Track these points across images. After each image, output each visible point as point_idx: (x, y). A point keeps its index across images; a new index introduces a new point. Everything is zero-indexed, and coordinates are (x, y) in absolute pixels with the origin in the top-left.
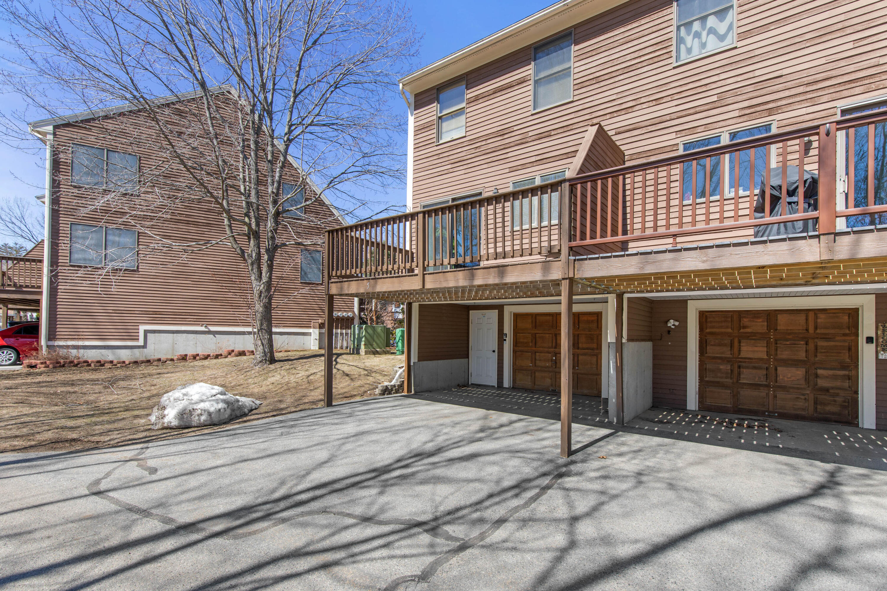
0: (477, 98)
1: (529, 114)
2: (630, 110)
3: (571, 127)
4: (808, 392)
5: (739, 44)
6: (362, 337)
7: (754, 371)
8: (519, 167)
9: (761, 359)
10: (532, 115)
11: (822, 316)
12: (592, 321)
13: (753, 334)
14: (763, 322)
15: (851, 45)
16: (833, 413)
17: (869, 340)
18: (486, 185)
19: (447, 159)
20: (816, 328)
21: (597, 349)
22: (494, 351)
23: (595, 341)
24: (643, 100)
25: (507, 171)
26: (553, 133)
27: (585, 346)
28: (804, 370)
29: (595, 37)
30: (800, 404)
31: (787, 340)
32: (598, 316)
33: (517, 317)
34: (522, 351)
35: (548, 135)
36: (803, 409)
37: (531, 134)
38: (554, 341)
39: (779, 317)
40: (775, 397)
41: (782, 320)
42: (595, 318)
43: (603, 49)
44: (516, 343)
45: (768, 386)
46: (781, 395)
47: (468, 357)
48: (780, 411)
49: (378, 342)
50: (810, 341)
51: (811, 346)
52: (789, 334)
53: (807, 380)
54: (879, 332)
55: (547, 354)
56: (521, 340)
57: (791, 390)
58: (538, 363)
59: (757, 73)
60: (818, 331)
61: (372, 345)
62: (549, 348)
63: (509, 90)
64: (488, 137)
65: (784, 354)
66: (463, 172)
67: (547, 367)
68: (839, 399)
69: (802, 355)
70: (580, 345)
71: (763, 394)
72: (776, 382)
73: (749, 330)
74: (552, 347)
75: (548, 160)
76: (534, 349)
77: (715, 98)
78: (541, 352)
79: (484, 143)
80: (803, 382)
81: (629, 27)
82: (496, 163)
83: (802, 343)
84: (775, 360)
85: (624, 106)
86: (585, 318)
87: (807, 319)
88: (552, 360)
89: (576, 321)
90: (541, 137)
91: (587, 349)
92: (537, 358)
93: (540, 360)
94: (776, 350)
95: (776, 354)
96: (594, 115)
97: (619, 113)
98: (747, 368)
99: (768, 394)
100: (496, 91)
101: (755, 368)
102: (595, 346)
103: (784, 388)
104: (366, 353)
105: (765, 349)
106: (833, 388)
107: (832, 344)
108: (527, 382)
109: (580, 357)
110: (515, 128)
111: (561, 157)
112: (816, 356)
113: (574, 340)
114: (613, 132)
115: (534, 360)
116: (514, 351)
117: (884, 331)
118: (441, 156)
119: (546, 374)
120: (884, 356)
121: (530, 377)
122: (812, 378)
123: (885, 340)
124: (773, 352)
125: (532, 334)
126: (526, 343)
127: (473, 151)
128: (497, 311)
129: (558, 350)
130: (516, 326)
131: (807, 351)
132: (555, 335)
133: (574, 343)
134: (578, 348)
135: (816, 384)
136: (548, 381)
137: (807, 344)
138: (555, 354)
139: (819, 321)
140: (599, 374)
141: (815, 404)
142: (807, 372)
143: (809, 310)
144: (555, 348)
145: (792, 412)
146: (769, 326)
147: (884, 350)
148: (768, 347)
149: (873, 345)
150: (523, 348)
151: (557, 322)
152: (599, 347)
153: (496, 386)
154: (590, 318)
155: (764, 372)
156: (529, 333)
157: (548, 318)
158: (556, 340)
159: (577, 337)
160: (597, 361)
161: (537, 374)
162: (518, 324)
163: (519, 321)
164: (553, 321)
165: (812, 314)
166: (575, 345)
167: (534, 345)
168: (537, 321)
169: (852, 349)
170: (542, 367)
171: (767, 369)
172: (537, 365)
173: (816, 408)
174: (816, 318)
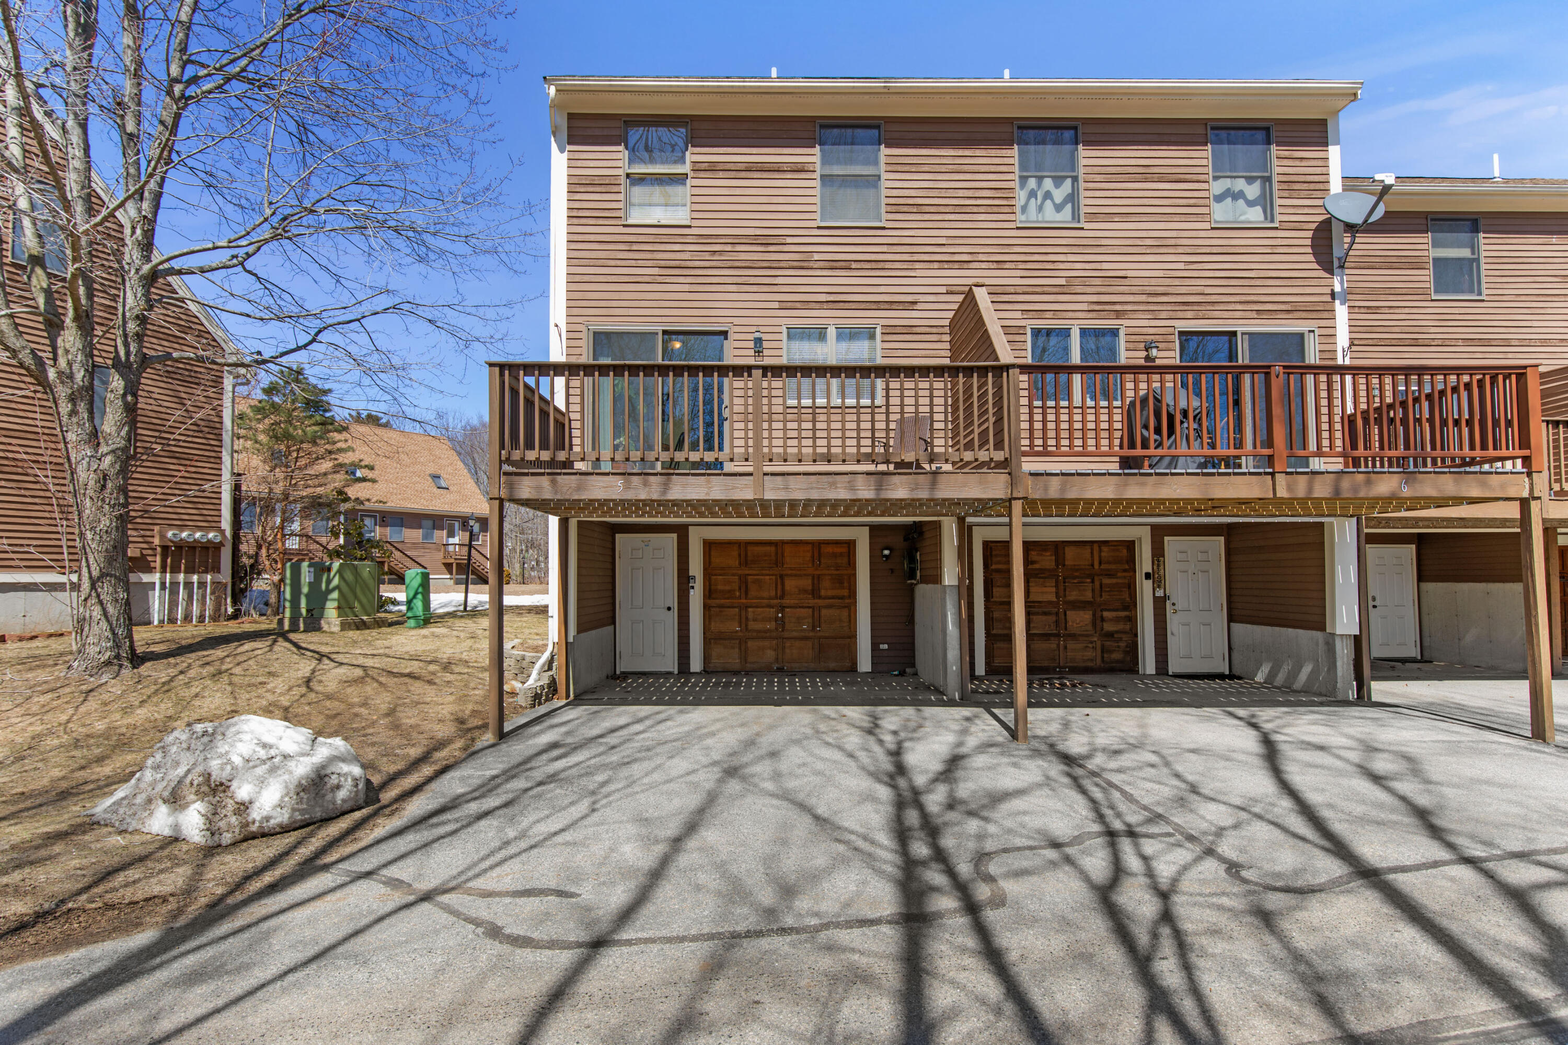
0: (712, 168)
1: (814, 224)
2: (966, 266)
3: (881, 265)
4: (1095, 639)
5: (1086, 226)
6: (329, 591)
7: (1044, 618)
8: (798, 305)
9: (1050, 602)
10: (819, 228)
11: (1105, 549)
12: (841, 554)
13: (1042, 571)
14: (1051, 555)
15: (1181, 266)
16: (1118, 661)
17: (1148, 576)
18: (737, 321)
19: (649, 256)
20: (1100, 563)
21: (850, 597)
22: (669, 609)
23: (846, 584)
24: (981, 257)
25: (776, 305)
26: (854, 265)
27: (830, 593)
28: (1091, 613)
29: (915, 146)
30: (1089, 654)
31: (1075, 578)
32: (849, 548)
33: (709, 546)
34: (721, 606)
35: (846, 266)
36: (1092, 660)
37: (816, 257)
38: (779, 587)
39: (1067, 550)
40: (1066, 648)
41: (1070, 554)
42: (844, 550)
43: (926, 168)
44: (709, 593)
45: (1058, 635)
46: (1071, 645)
47: (614, 623)
48: (1069, 664)
49: (364, 600)
50: (1096, 578)
51: (1097, 583)
52: (1077, 570)
53: (1094, 624)
54: (1155, 567)
55: (768, 610)
56: (720, 587)
57: (1080, 638)
58: (753, 625)
60: (1103, 567)
61: (351, 608)
62: (771, 598)
63: (776, 175)
64: (736, 240)
65: (1073, 595)
66: (687, 288)
67: (769, 631)
68: (1123, 644)
69: (1088, 596)
70: (823, 593)
71: (1054, 646)
72: (1066, 629)
73: (1037, 566)
74: (776, 598)
75: (847, 306)
76: (744, 601)
77: (1062, 282)
78: (757, 607)
79: (729, 248)
80: (1090, 627)
82: (755, 288)
83: (1089, 580)
84: (1065, 602)
85: (957, 257)
86: (829, 549)
87: (1092, 553)
88: (777, 619)
89: (816, 555)
90: (833, 265)
91: (833, 597)
92: (750, 616)
93: (755, 620)
94: (1065, 590)
95: (1065, 596)
96: (916, 257)
97: (951, 265)
98: (1037, 614)
99: (1058, 645)
101: (1045, 614)
102: (845, 592)
103: (1073, 636)
104: (344, 626)
105: (1054, 590)
106: (1117, 632)
107: (1114, 581)
108: (733, 658)
109: (824, 612)
110: (789, 240)
111: (863, 306)
112: (1101, 596)
113: (813, 584)
114: (943, 290)
115: (743, 620)
116: (706, 607)
117: (1158, 566)
118: (635, 247)
119: (766, 643)
120: (1160, 593)
121: (737, 650)
122: (1098, 622)
123: (1160, 576)
124: (1061, 593)
125: (740, 576)
126: (729, 591)
127: (707, 256)
128: (675, 536)
129: (786, 602)
130: (710, 562)
131: (1093, 590)
132: (782, 577)
133: (813, 590)
134: (820, 597)
135: (1102, 629)
136: (770, 655)
137: (1093, 582)
138: (782, 608)
139: (1103, 554)
140: (853, 636)
141: (1103, 652)
142: (1094, 615)
143: (1092, 543)
144: (782, 597)
145: (1082, 665)
146: (1057, 561)
147: (1159, 587)
148: (1057, 586)
149: (1150, 582)
150: (723, 601)
151: (783, 556)
152: (853, 594)
153: (676, 672)
154: (838, 550)
155: (1054, 618)
156: (733, 575)
157: (768, 548)
158: (783, 584)
159: (817, 579)
160: (850, 616)
161: (750, 644)
162: (713, 560)
163: (713, 553)
164: (777, 554)
165: (1096, 547)
166: (815, 592)
167: (743, 595)
168: (749, 554)
169: (1131, 587)
170: (759, 631)
171: (1057, 614)
172: (750, 627)
173: (1103, 657)
174: (1100, 551)
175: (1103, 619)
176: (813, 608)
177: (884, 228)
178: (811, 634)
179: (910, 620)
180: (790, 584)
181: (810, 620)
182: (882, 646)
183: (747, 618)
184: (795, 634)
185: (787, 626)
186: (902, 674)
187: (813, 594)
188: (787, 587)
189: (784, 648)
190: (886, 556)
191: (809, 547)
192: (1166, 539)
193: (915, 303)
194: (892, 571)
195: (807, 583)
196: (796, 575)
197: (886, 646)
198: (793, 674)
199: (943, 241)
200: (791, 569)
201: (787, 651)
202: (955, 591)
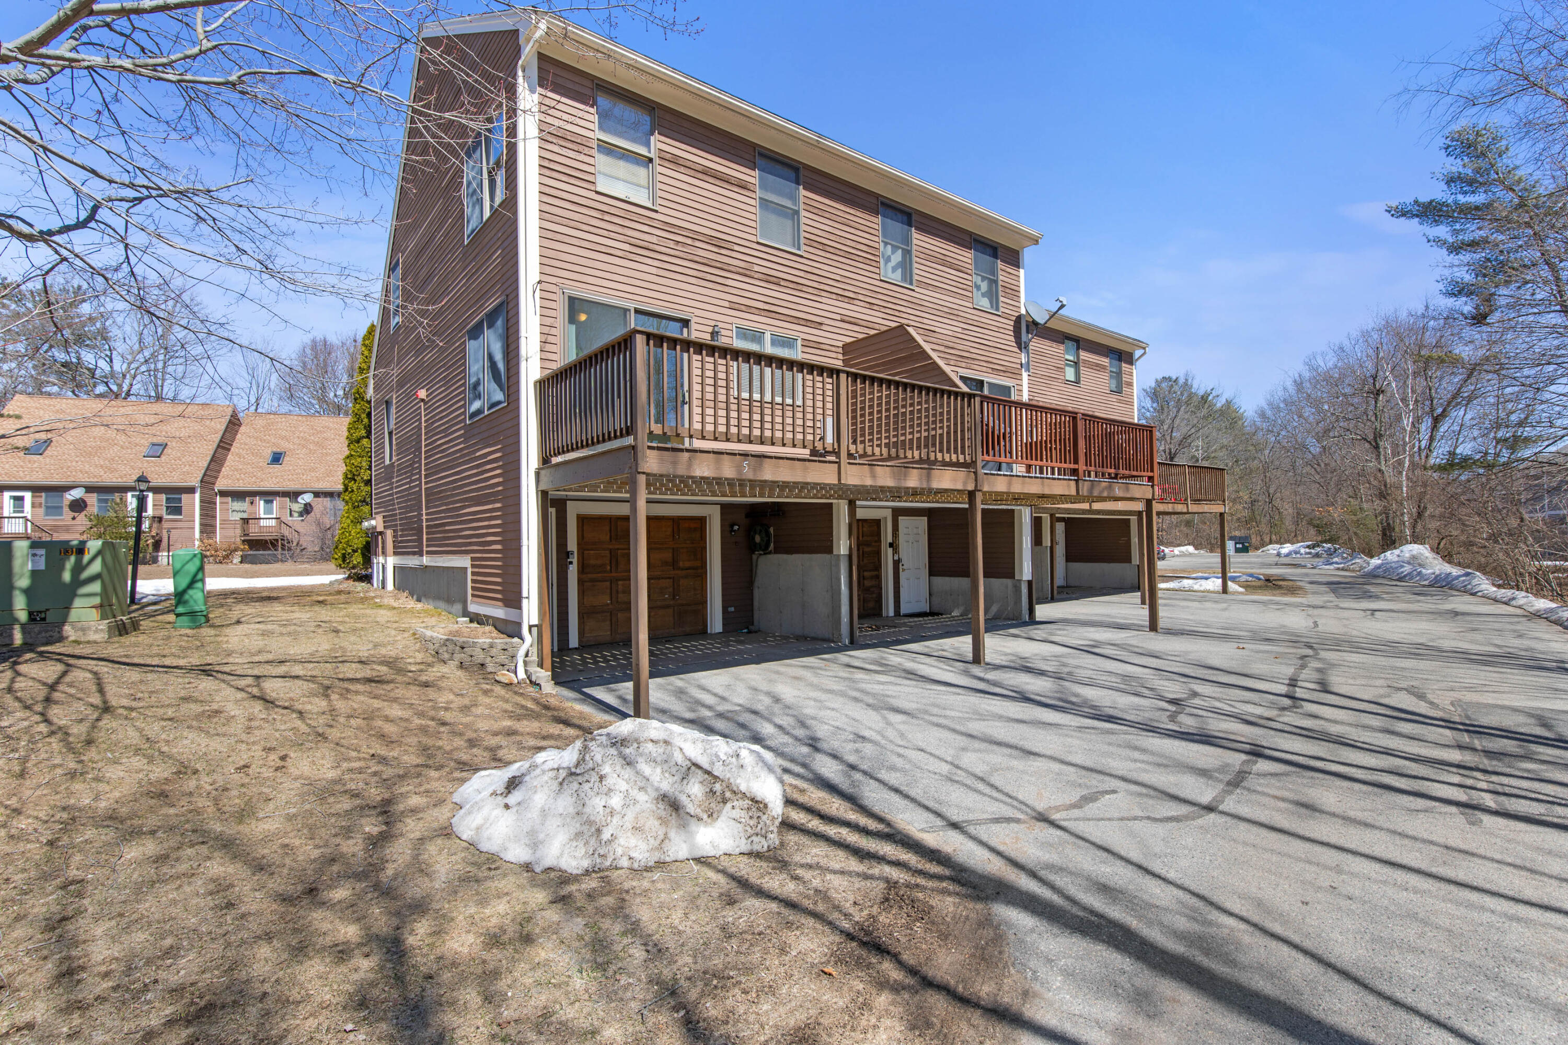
0: (675, 161)
1: (753, 238)
2: (851, 301)
3: (800, 287)
5: (917, 289)
8: (743, 308)
10: (758, 243)
11: (865, 525)
12: (695, 530)
15: (960, 330)
16: (872, 609)
17: (889, 545)
19: (620, 230)
20: (862, 536)
21: (702, 568)
23: (698, 557)
24: (861, 297)
25: (727, 304)
26: (782, 283)
27: (688, 564)
32: (701, 524)
33: (583, 520)
34: (593, 580)
35: (775, 281)
37: (756, 268)
42: (696, 525)
43: (827, 215)
44: (585, 568)
51: (861, 552)
56: (592, 562)
58: (621, 597)
59: (925, 321)
61: (110, 606)
63: (725, 185)
64: (696, 236)
66: (654, 271)
68: (874, 596)
70: (681, 564)
75: (777, 316)
76: (614, 574)
79: (689, 241)
81: (848, 210)
82: (711, 286)
85: (847, 294)
86: (686, 525)
87: (858, 529)
89: (675, 528)
90: (771, 280)
91: (688, 569)
92: (620, 587)
96: (822, 287)
100: (707, 172)
102: (698, 563)
106: (871, 586)
107: (869, 549)
108: (605, 632)
109: (682, 581)
110: (736, 248)
111: (788, 319)
113: (673, 556)
114: (838, 317)
115: (614, 592)
116: (581, 582)
117: (895, 538)
118: (607, 217)
120: (896, 558)
121: (608, 623)
122: (862, 580)
123: (896, 545)
125: (611, 551)
126: (601, 566)
127: (672, 244)
128: (553, 510)
130: (583, 537)
133: (673, 562)
134: (679, 569)
135: (864, 585)
137: (859, 550)
139: (864, 530)
140: (704, 601)
141: (864, 601)
147: (896, 553)
149: (891, 549)
150: (595, 575)
152: (705, 564)
153: (556, 649)
154: (692, 526)
156: (604, 549)
159: (676, 552)
160: (703, 583)
161: (620, 615)
162: (585, 535)
163: (585, 528)
165: (860, 524)
166: (674, 564)
167: (614, 569)
169: (878, 553)
172: (620, 600)
173: (864, 605)
174: (862, 527)
175: (864, 578)
176: (673, 578)
177: (801, 256)
178: (672, 601)
179: (750, 585)
180: (655, 557)
181: (672, 589)
182: (730, 608)
183: (617, 592)
184: (659, 602)
186: (749, 630)
187: (673, 566)
188: (654, 560)
190: (734, 531)
191: (670, 523)
192: (899, 518)
193: (821, 324)
194: (737, 543)
195: (670, 555)
196: (659, 549)
197: (733, 609)
199: (838, 278)
200: (656, 543)
202: (847, 559)
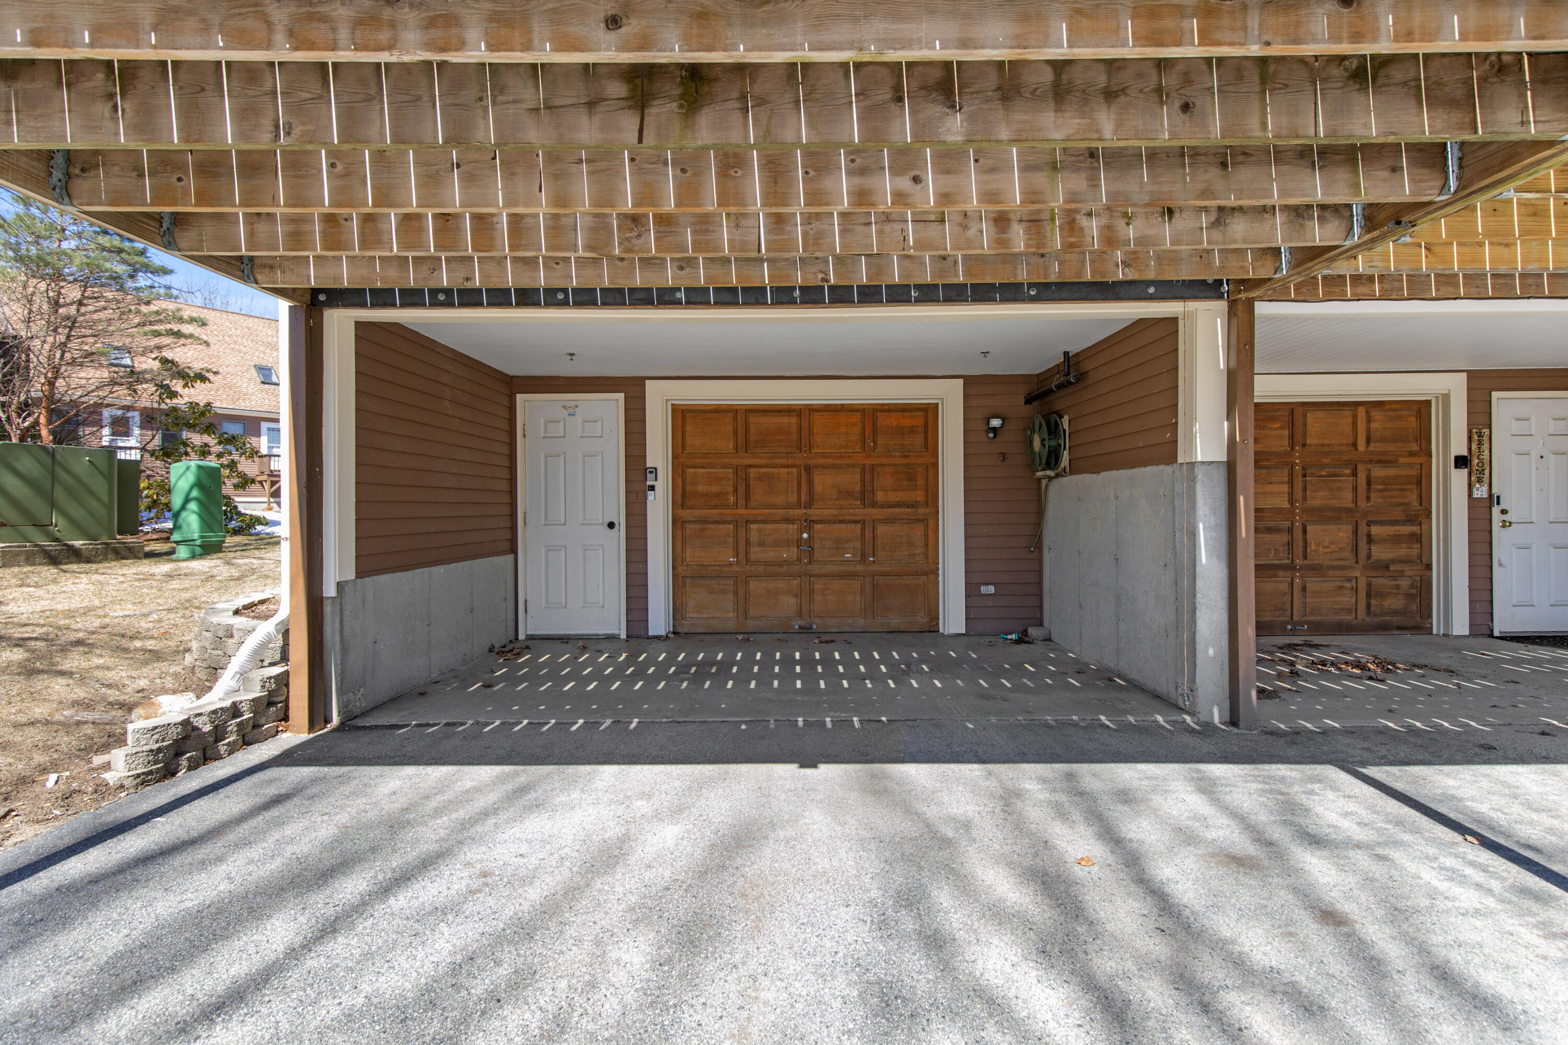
4: (1357, 574)
7: (1267, 537)
9: (1279, 511)
11: (1377, 414)
12: (912, 430)
13: (1265, 455)
14: (1282, 428)
16: (1395, 613)
17: (1461, 462)
20: (1368, 441)
21: (926, 504)
22: (611, 525)
23: (920, 482)
27: (893, 497)
28: (1349, 528)
30: (1346, 599)
31: (1322, 466)
32: (926, 418)
33: (682, 416)
34: (706, 521)
36: (1349, 611)
38: (804, 487)
39: (1310, 417)
40: (1304, 589)
41: (1315, 424)
42: (916, 421)
45: (1291, 568)
46: (1314, 583)
47: (514, 550)
48: (1312, 618)
50: (1361, 468)
51: (1362, 476)
52: (1327, 454)
53: (1355, 547)
54: (1474, 446)
55: (784, 526)
56: (701, 488)
57: (1331, 573)
58: (757, 553)
60: (1371, 448)
62: (788, 507)
65: (1318, 499)
67: (786, 562)
68: (1404, 583)
69: (1346, 498)
70: (880, 496)
71: (1284, 587)
72: (1305, 557)
74: (799, 506)
76: (742, 511)
78: (765, 522)
80: (1347, 554)
83: (1347, 471)
84: (1303, 510)
86: (892, 421)
87: (1355, 423)
88: (799, 542)
89: (868, 429)
91: (898, 505)
92: (754, 538)
93: (761, 544)
94: (1305, 489)
95: (1305, 498)
99: (1291, 586)
101: (1269, 530)
102: (919, 496)
103: (1317, 569)
105: (1285, 488)
106: (1393, 561)
107: (1391, 472)
108: (723, 610)
109: (881, 529)
112: (1368, 498)
113: (863, 481)
115: (742, 544)
116: (678, 523)
117: (1480, 443)
119: (781, 584)
120: (1481, 492)
121: (731, 596)
122: (1363, 544)
123: (1481, 461)
124: (1298, 494)
125: (736, 468)
126: (717, 495)
128: (621, 396)
129: (815, 512)
130: (684, 446)
131: (1355, 489)
132: (808, 469)
133: (863, 492)
134: (874, 504)
135: (1369, 557)
136: (789, 603)
137: (1355, 474)
138: (809, 524)
139: (1374, 425)
140: (931, 571)
141: (1369, 595)
142: (1356, 532)
143: (1356, 404)
144: (809, 505)
145: (1333, 618)
146: (1292, 437)
147: (1480, 481)
148: (1291, 483)
149: (1465, 472)
150: (705, 512)
151: (811, 434)
152: (932, 498)
153: (623, 636)
154: (907, 422)
155: (1284, 538)
156: (725, 466)
157: (785, 420)
158: (810, 483)
159: (869, 473)
160: (926, 536)
161: (753, 584)
162: (689, 441)
163: (688, 429)
164: (800, 429)
165: (1361, 411)
166: (866, 496)
167: (742, 501)
168: (752, 430)
169: (1422, 481)
170: (767, 564)
171: (1290, 530)
172: (753, 557)
173: (1368, 605)
174: (1369, 420)
175: (1370, 540)
176: (862, 522)
178: (859, 568)
179: (1036, 544)
180: (823, 482)
181: (858, 544)
182: (984, 589)
183: (748, 542)
184: (831, 568)
185: (817, 556)
186: (1023, 639)
187: (863, 499)
188: (818, 488)
189: (812, 592)
190: (994, 430)
191: (857, 418)
192: (1495, 395)
194: (1004, 456)
195: (852, 480)
196: (834, 467)
197: (991, 589)
198: (827, 640)
200: (824, 455)
201: (818, 597)
202: (1219, 477)
